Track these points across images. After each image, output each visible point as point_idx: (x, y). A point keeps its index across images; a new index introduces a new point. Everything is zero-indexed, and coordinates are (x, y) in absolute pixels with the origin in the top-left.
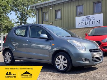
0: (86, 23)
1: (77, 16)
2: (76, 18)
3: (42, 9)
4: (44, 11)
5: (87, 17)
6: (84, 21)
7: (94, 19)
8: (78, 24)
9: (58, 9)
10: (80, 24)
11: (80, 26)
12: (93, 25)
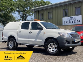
0: (70, 22)
1: (63, 17)
2: (63, 18)
3: (39, 11)
4: (40, 13)
5: (70, 18)
6: (68, 20)
7: (75, 19)
9: (50, 11)
11: (66, 24)
12: (75, 23)
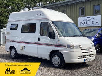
1: (79, 16)
2: (79, 18)
7: (93, 19)
8: (81, 23)
10: (82, 23)
